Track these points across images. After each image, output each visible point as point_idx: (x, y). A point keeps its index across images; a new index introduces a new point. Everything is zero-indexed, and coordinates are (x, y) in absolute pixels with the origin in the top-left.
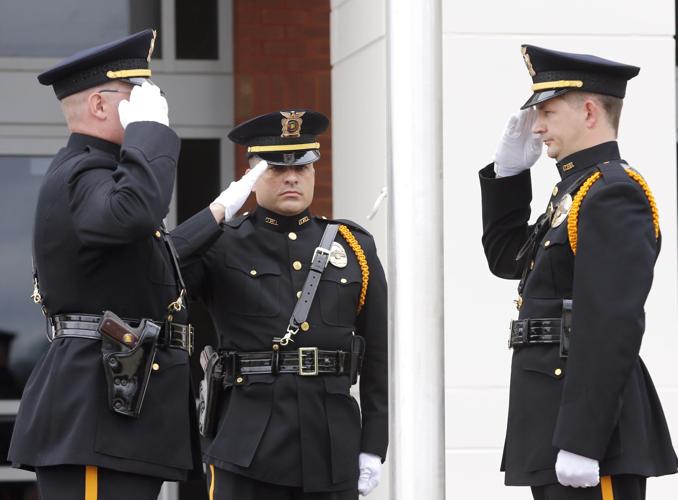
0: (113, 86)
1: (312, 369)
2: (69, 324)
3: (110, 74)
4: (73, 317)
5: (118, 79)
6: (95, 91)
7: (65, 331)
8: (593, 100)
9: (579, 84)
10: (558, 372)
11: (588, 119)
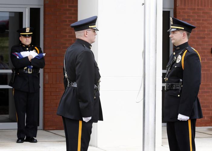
0: (90, 29)
1: (31, 72)
2: (74, 84)
3: (90, 27)
4: (74, 82)
5: (91, 28)
6: (86, 30)
7: (73, 85)
8: (185, 33)
9: (183, 28)
10: (179, 96)
11: (183, 37)
